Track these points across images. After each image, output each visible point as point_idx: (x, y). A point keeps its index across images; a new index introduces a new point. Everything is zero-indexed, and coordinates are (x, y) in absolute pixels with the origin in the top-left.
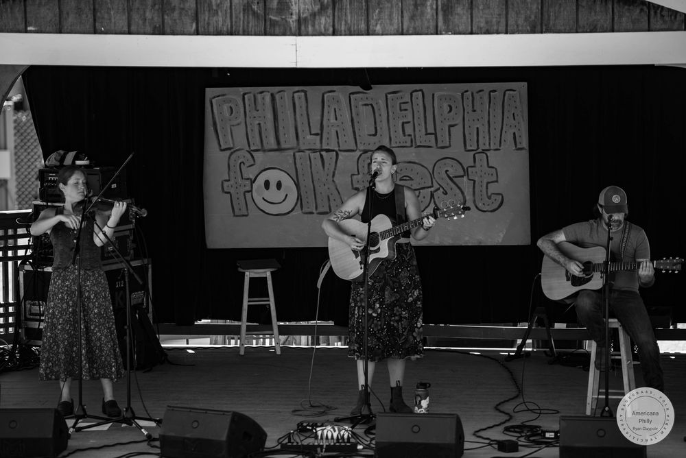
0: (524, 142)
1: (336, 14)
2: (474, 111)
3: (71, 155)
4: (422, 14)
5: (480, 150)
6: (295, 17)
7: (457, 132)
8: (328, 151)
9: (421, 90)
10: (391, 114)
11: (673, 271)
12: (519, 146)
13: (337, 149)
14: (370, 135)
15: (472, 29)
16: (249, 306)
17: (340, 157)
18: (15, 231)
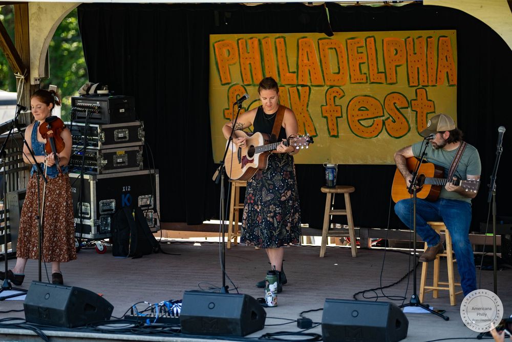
2: (415, 54)
3: (94, 87)
5: (420, 86)
7: (402, 71)
8: (303, 86)
9: (373, 37)
10: (350, 56)
12: (451, 83)
13: (309, 84)
14: (335, 73)
17: (312, 91)
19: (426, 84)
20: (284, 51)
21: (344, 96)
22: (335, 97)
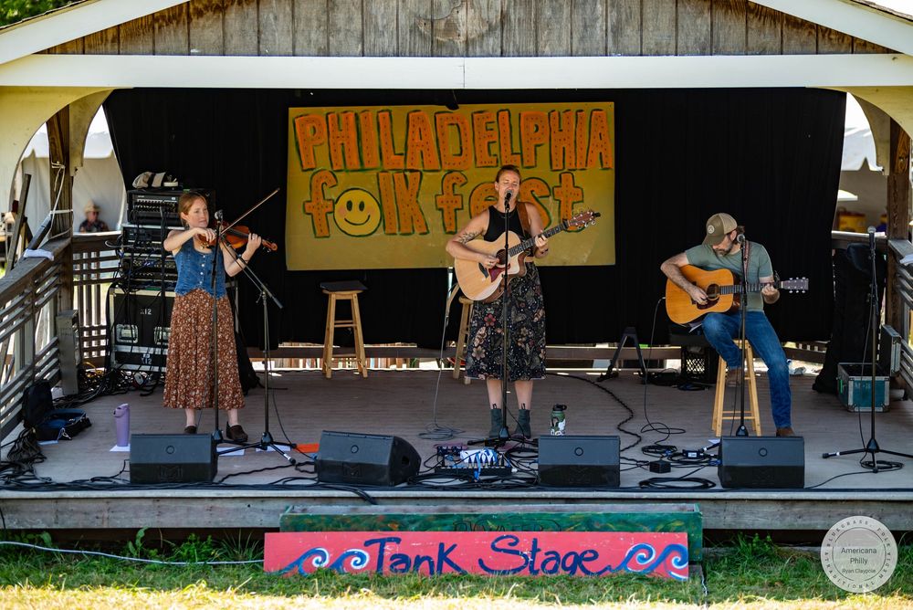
0: (611, 163)
1: (504, 35)
2: (561, 131)
3: (159, 178)
4: (592, 35)
5: (565, 170)
6: (462, 38)
7: (543, 152)
8: (412, 171)
9: (507, 110)
10: (476, 133)
11: (800, 291)
12: (605, 166)
13: (421, 169)
14: (455, 155)
15: (641, 51)
16: (335, 328)
17: (424, 177)
18: (98, 254)
19: (573, 167)
20: (388, 126)
21: (465, 183)
22: (454, 184)
